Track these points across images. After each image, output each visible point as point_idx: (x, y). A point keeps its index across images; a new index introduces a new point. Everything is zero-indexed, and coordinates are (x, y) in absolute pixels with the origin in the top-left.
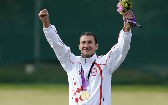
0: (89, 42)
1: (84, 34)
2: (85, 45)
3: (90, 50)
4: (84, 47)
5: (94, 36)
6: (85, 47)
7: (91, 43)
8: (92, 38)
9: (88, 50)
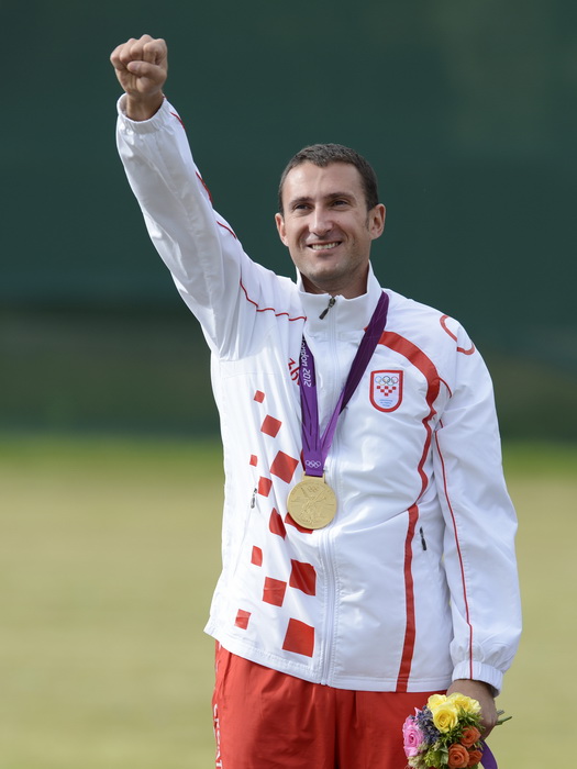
0: (335, 201)
1: (303, 158)
2: (314, 221)
3: (339, 243)
4: (305, 231)
5: (359, 165)
6: (311, 229)
7: (341, 203)
8: (346, 178)
9: (330, 246)
